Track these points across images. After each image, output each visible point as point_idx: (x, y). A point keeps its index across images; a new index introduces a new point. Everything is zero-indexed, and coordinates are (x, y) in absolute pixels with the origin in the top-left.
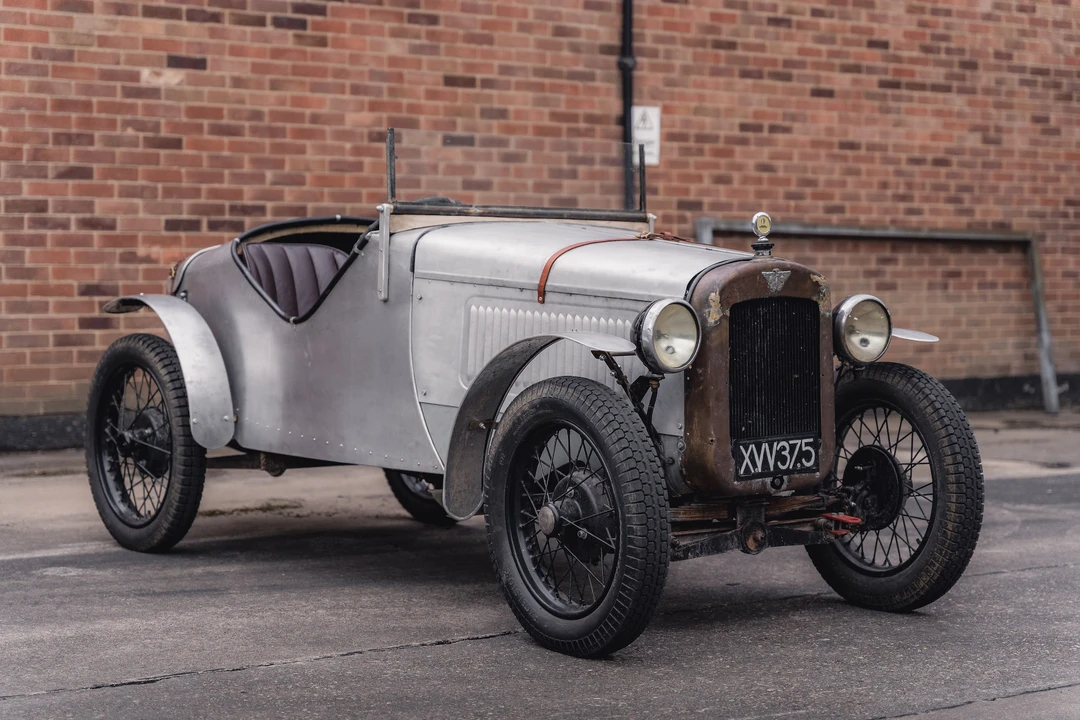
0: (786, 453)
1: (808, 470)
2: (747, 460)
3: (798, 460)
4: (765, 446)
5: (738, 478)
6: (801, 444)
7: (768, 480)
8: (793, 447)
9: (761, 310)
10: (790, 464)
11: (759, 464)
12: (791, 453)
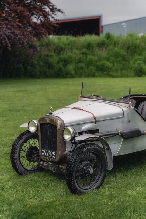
0: (50, 154)
1: (54, 158)
2: (43, 152)
3: (52, 156)
4: (46, 151)
5: (42, 155)
6: (53, 153)
7: (47, 158)
8: (51, 153)
9: (48, 125)
10: (51, 156)
11: (45, 154)
12: (51, 154)
